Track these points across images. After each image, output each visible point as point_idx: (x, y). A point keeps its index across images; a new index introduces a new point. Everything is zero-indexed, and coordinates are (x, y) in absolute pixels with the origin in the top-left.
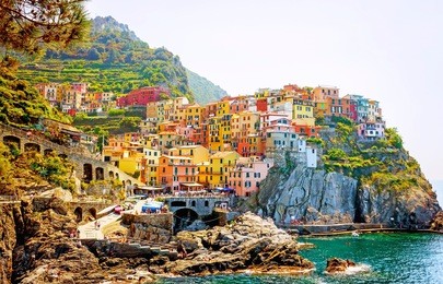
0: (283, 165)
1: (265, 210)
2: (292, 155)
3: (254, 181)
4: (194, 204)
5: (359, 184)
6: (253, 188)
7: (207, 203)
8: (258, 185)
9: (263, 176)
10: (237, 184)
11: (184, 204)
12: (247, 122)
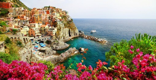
0: (59, 28)
1: (58, 38)
2: (60, 26)
3: (55, 32)
4: (43, 40)
5: (69, 29)
6: (55, 34)
7: (45, 39)
8: (56, 33)
9: (56, 31)
10: (51, 33)
11: (40, 40)
12: (46, 17)
